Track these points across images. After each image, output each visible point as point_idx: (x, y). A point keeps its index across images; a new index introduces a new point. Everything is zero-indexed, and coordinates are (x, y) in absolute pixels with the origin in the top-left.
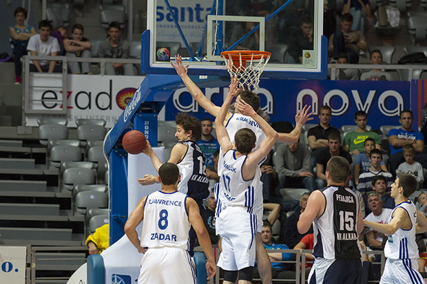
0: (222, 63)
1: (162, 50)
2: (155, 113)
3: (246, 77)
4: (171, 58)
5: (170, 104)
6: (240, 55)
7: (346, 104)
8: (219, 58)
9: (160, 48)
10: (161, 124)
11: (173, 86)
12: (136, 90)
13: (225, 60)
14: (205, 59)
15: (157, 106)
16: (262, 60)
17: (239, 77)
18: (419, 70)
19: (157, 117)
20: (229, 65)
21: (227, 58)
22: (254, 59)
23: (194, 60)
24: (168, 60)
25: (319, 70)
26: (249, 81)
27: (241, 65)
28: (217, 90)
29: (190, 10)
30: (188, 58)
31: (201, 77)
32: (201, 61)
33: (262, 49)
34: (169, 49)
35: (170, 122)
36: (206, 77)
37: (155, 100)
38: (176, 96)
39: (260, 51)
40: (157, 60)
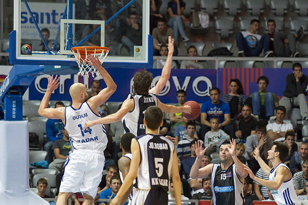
0: (72, 56)
1: (25, 46)
2: (20, 95)
3: (90, 67)
4: (33, 52)
5: (32, 87)
6: (86, 50)
7: (168, 87)
8: (69, 52)
9: (24, 44)
10: (26, 103)
11: (34, 74)
12: (6, 76)
13: (74, 54)
14: (59, 53)
15: (22, 89)
16: (102, 54)
17: (85, 67)
18: (224, 60)
19: (22, 97)
20: (77, 58)
21: (76, 52)
22: (96, 53)
23: (50, 54)
24: (30, 54)
25: (146, 61)
26: (93, 70)
27: (86, 57)
28: (69, 77)
29: (48, 14)
30: (46, 52)
31: (56, 67)
32: (56, 54)
33: (103, 45)
34: (31, 45)
35: (33, 101)
36: (60, 67)
37: (20, 85)
38: (37, 81)
39: (101, 47)
40: (22, 53)
